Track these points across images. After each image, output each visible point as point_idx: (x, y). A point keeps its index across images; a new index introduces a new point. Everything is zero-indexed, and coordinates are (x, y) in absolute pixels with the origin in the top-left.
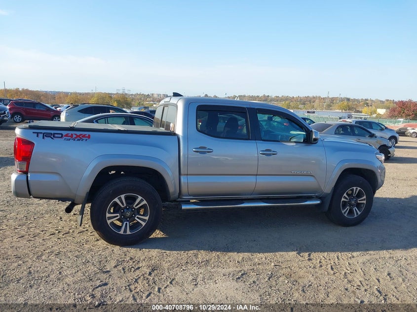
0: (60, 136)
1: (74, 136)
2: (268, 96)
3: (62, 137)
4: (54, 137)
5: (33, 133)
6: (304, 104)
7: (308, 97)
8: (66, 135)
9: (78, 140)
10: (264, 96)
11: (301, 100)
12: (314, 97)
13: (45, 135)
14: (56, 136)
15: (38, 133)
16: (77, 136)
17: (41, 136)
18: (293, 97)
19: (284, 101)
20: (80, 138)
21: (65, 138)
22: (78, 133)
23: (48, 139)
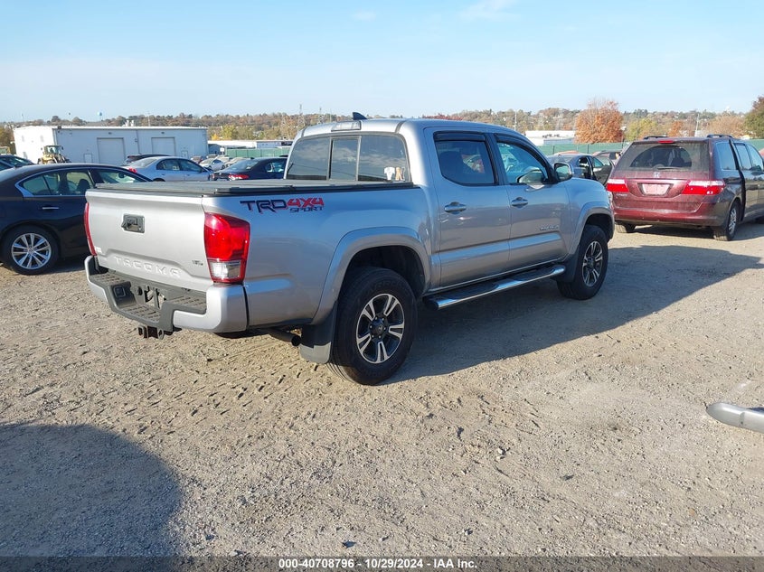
0: (282, 205)
1: (302, 203)
2: (190, 116)
3: (285, 207)
4: (274, 207)
5: (241, 202)
6: (259, 129)
7: (265, 115)
8: (291, 203)
9: (310, 209)
10: (183, 116)
11: (252, 121)
12: (275, 116)
13: (263, 206)
14: (277, 205)
15: (248, 203)
16: (307, 202)
17: (254, 206)
18: (238, 117)
19: (222, 124)
20: (311, 206)
21: (290, 207)
22: (306, 196)
23: (267, 212)
